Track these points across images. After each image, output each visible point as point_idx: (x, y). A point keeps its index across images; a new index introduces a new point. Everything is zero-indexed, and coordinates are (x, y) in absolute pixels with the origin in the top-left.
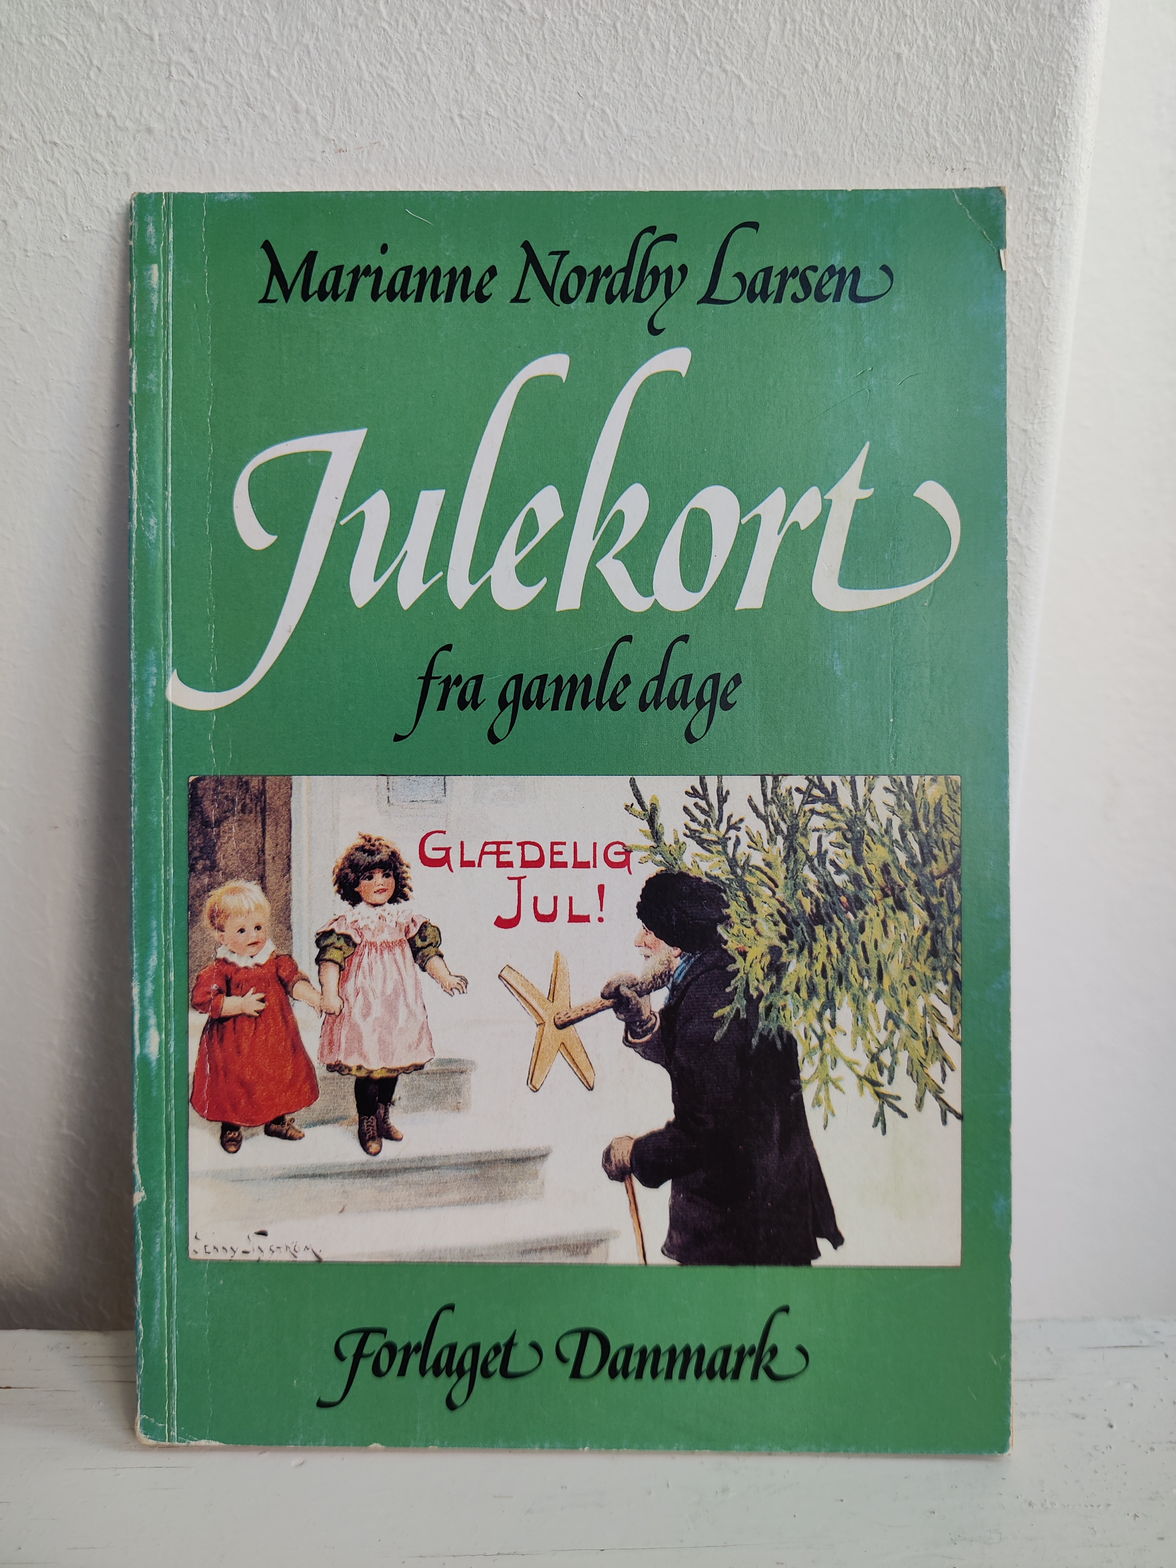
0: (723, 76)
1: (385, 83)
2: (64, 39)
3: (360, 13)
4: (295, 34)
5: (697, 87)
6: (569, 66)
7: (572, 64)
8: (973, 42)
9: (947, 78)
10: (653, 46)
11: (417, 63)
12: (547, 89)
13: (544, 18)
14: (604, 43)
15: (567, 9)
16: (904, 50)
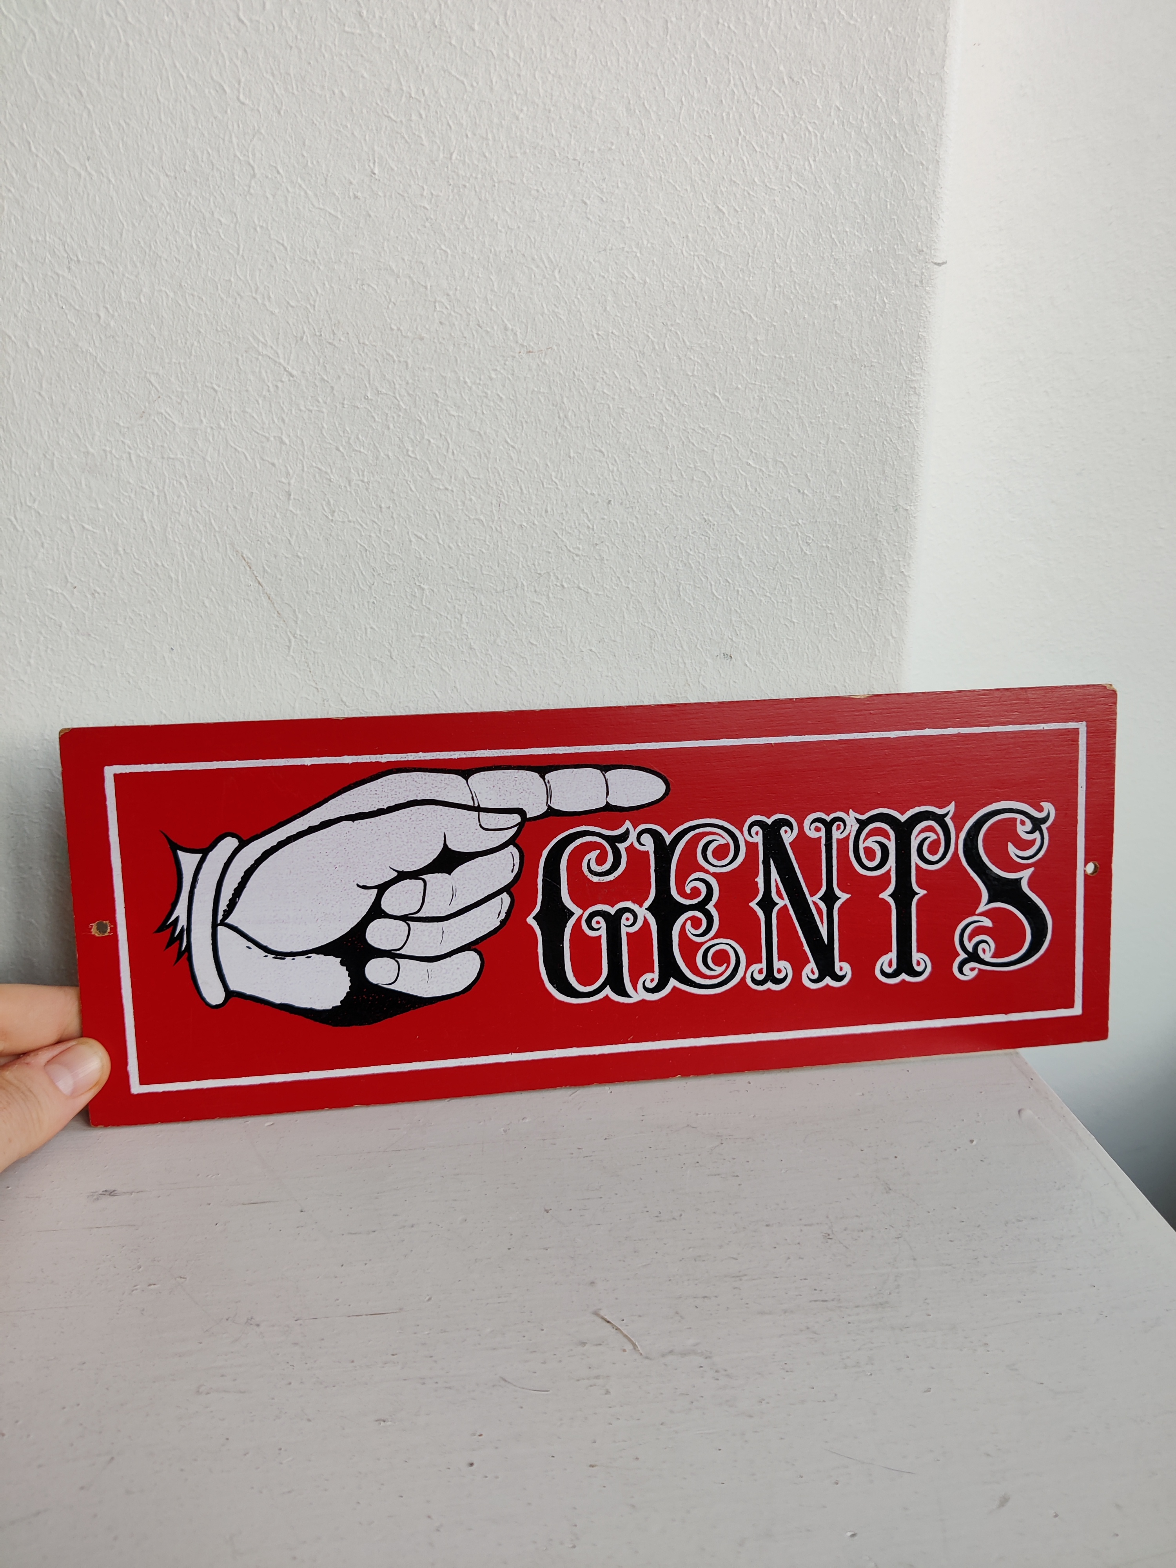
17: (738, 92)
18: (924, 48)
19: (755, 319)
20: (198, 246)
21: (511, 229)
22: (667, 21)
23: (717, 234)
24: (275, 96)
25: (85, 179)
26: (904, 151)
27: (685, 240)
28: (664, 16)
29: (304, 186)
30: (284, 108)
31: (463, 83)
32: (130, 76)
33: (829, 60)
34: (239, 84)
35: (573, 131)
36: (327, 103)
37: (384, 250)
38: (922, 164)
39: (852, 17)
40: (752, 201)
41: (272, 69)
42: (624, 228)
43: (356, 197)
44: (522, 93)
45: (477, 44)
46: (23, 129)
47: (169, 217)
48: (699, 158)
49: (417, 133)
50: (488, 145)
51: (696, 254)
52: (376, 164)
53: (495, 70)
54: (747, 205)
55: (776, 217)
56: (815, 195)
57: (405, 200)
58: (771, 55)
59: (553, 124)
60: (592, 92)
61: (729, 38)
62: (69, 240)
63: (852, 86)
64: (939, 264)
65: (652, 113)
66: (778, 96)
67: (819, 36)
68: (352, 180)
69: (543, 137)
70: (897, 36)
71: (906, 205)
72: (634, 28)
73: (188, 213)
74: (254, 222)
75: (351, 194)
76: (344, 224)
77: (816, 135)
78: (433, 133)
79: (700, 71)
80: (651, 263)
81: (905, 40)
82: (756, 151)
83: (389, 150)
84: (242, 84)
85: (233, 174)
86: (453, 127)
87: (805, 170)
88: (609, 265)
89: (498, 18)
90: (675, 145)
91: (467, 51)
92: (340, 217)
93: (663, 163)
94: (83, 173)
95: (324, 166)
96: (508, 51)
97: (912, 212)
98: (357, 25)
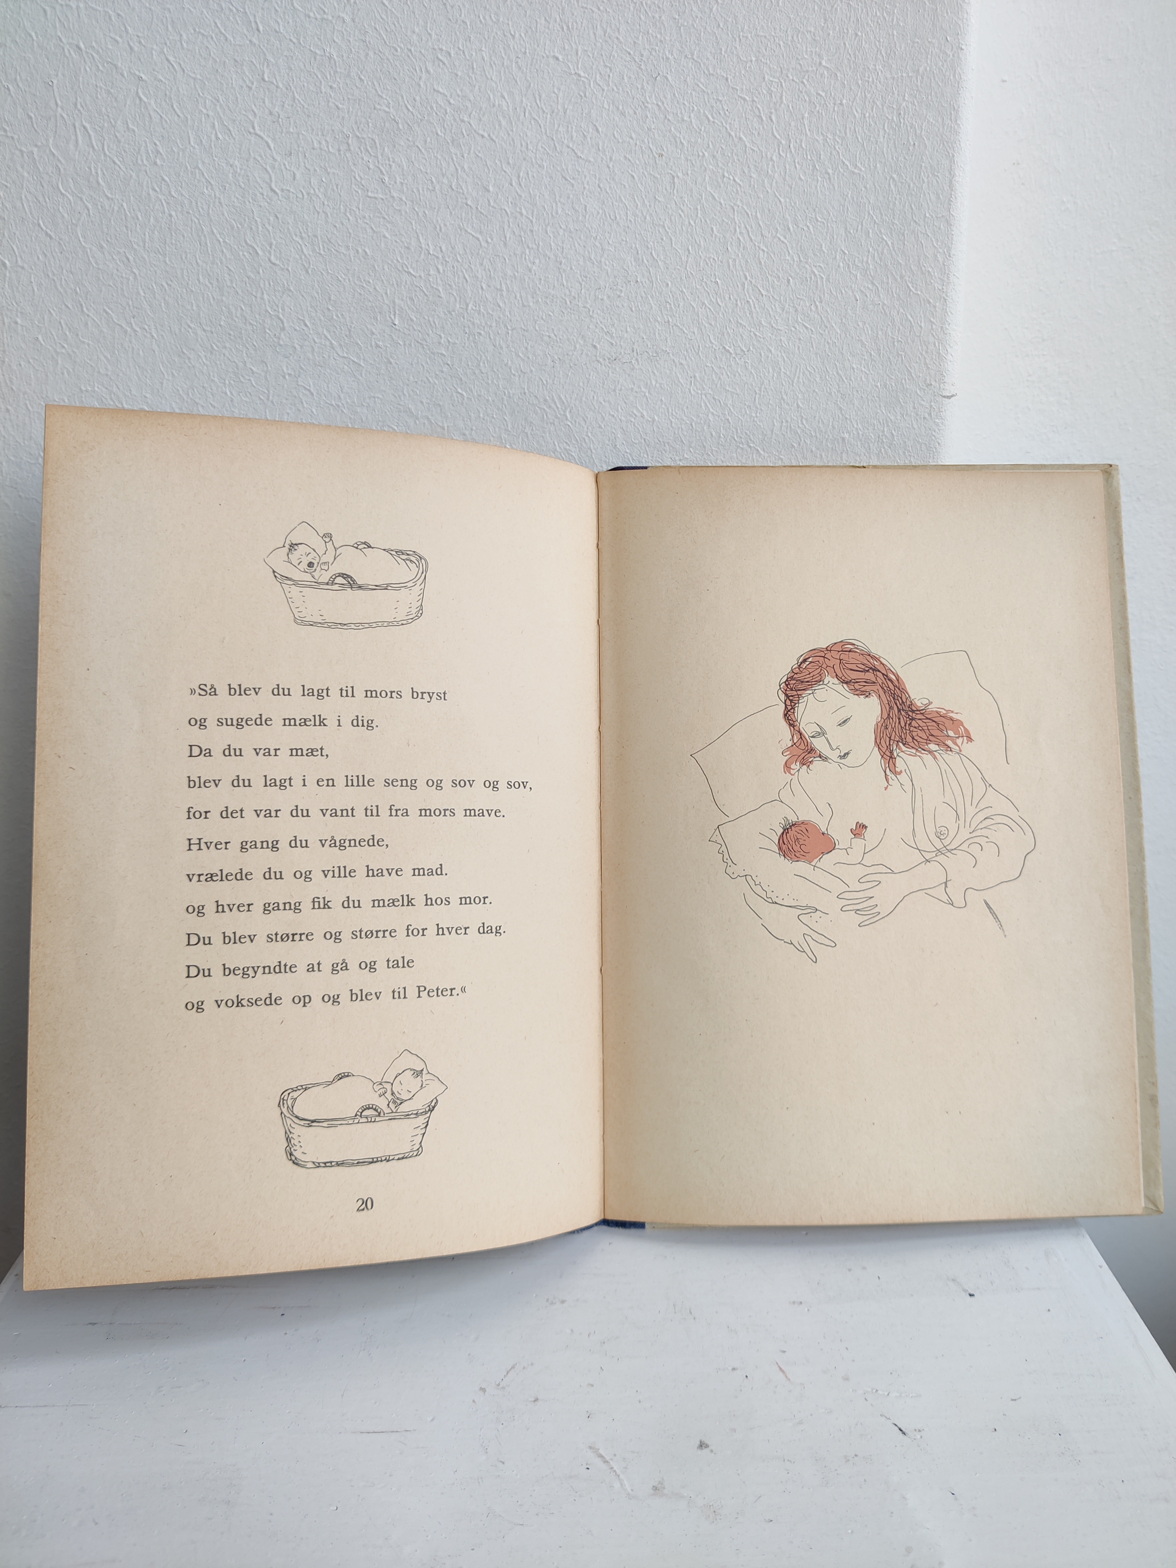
0: (749, 449)
1: (568, 453)
2: (396, 428)
3: (557, 417)
4: (520, 427)
5: (735, 455)
6: (666, 445)
7: (668, 443)
8: (883, 431)
9: (870, 449)
10: (712, 434)
11: (586, 443)
12: (655, 456)
13: (654, 420)
14: (685, 433)
15: (666, 416)
16: (846, 436)
17: (744, 240)
18: (929, 193)
19: (762, 452)
20: (231, 392)
21: (525, 373)
22: (673, 177)
23: (724, 374)
24: (303, 257)
25: (130, 335)
26: (910, 290)
27: (693, 378)
28: (670, 171)
29: (330, 338)
30: (311, 266)
31: (479, 240)
32: (172, 243)
33: (833, 207)
34: (271, 247)
35: (583, 280)
36: (351, 261)
37: (404, 394)
38: (929, 302)
39: (856, 166)
40: (758, 341)
41: (301, 233)
42: (633, 369)
43: (377, 346)
44: (534, 247)
45: (492, 204)
46: (77, 293)
47: (205, 368)
48: (706, 302)
49: (435, 286)
50: (502, 295)
51: (704, 392)
52: (397, 316)
53: (509, 226)
54: (753, 345)
55: (782, 356)
56: (822, 335)
57: (423, 348)
58: (776, 203)
59: (564, 275)
60: (601, 244)
61: (735, 191)
62: (115, 389)
63: (857, 231)
64: (949, 397)
65: (660, 263)
66: (783, 242)
67: (823, 186)
68: (374, 330)
69: (554, 286)
70: (902, 183)
71: (913, 342)
72: (642, 184)
73: (223, 364)
74: (283, 371)
75: (373, 343)
76: (367, 371)
77: (822, 278)
78: (450, 285)
79: (706, 221)
80: (659, 402)
81: (909, 186)
82: (762, 295)
83: (409, 302)
84: (273, 247)
85: (264, 328)
86: (468, 279)
87: (811, 310)
88: (618, 404)
89: (511, 180)
90: (682, 291)
91: (482, 211)
92: (363, 365)
93: (671, 308)
94: (128, 329)
95: (348, 319)
96: (521, 209)
97: (920, 348)
98: (379, 190)
